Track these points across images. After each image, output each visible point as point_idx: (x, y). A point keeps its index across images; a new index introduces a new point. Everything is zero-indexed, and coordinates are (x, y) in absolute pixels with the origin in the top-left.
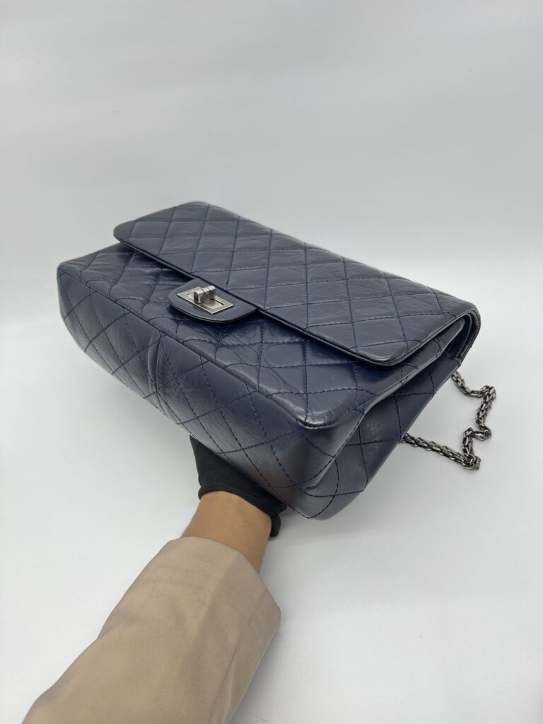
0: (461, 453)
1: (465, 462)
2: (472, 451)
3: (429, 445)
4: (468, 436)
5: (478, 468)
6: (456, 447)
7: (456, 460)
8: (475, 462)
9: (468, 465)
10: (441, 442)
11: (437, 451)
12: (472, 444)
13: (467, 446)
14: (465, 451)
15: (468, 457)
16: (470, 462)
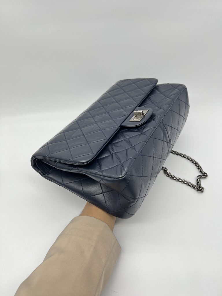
0: (196, 185)
1: (198, 189)
2: (200, 184)
3: (183, 181)
4: (199, 178)
5: (203, 192)
6: (194, 183)
7: (194, 188)
8: (202, 189)
9: (199, 190)
10: (188, 180)
11: (186, 184)
12: (200, 181)
13: (198, 182)
14: (197, 184)
15: (199, 187)
16: (200, 189)
